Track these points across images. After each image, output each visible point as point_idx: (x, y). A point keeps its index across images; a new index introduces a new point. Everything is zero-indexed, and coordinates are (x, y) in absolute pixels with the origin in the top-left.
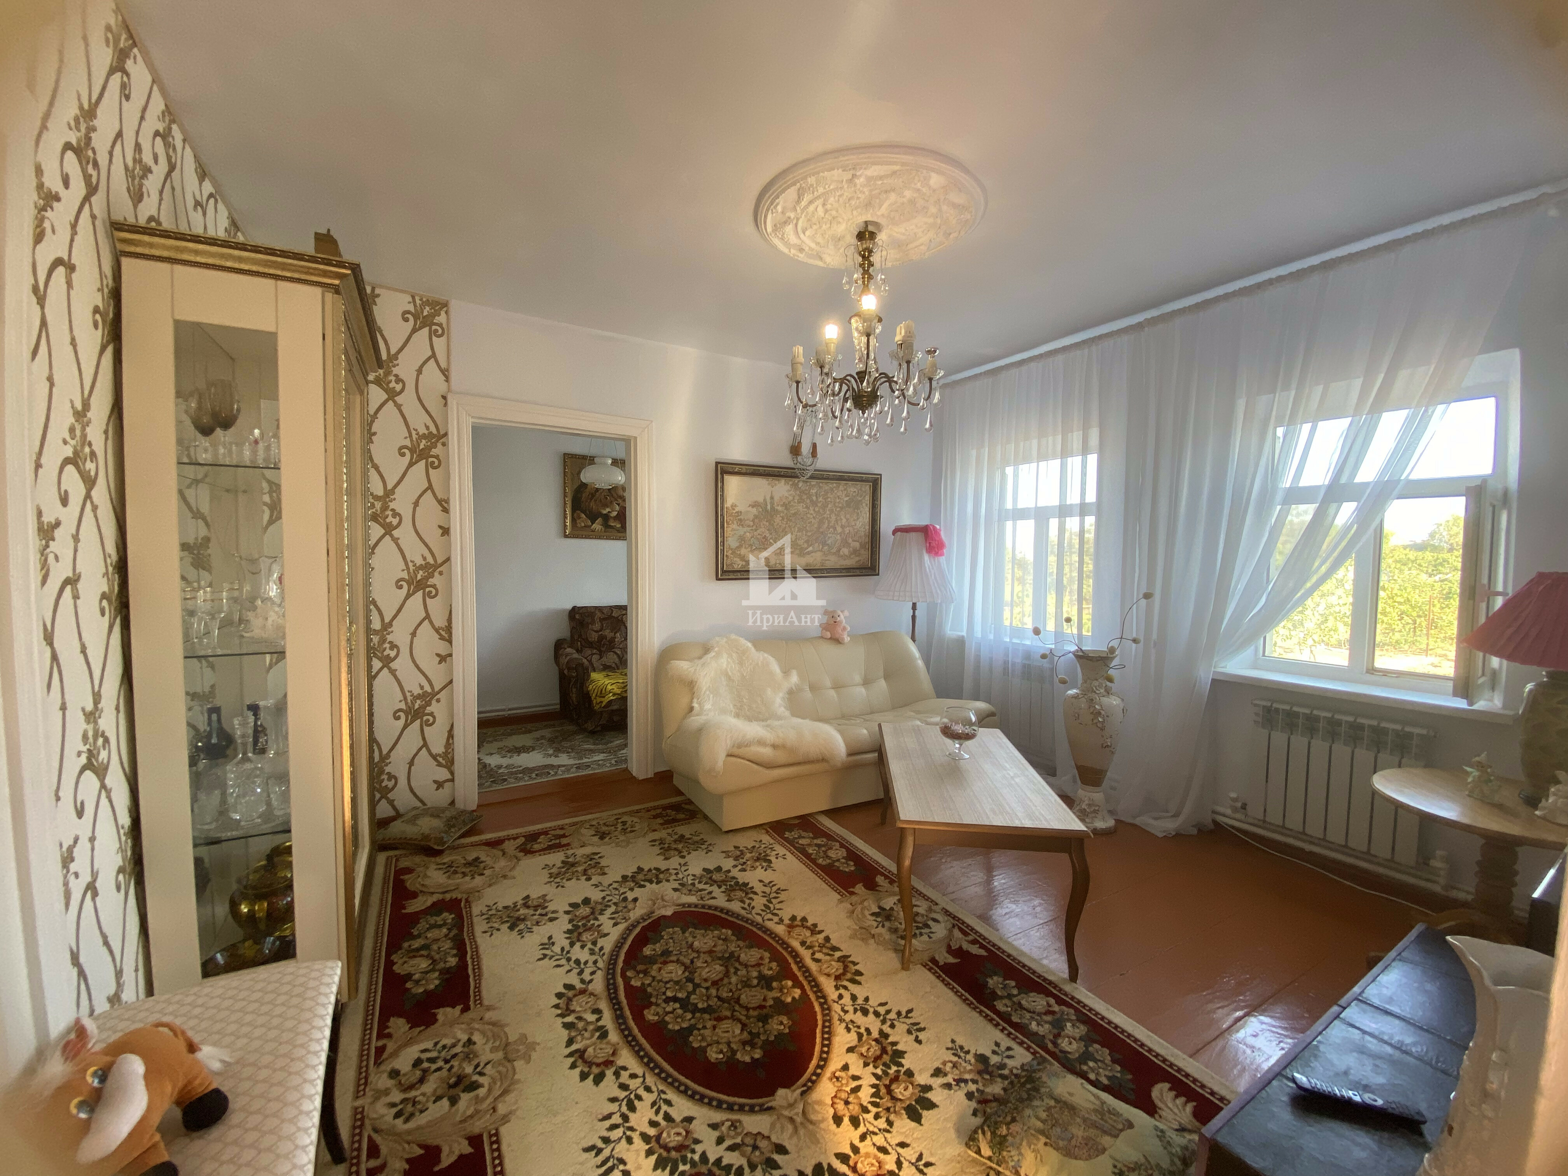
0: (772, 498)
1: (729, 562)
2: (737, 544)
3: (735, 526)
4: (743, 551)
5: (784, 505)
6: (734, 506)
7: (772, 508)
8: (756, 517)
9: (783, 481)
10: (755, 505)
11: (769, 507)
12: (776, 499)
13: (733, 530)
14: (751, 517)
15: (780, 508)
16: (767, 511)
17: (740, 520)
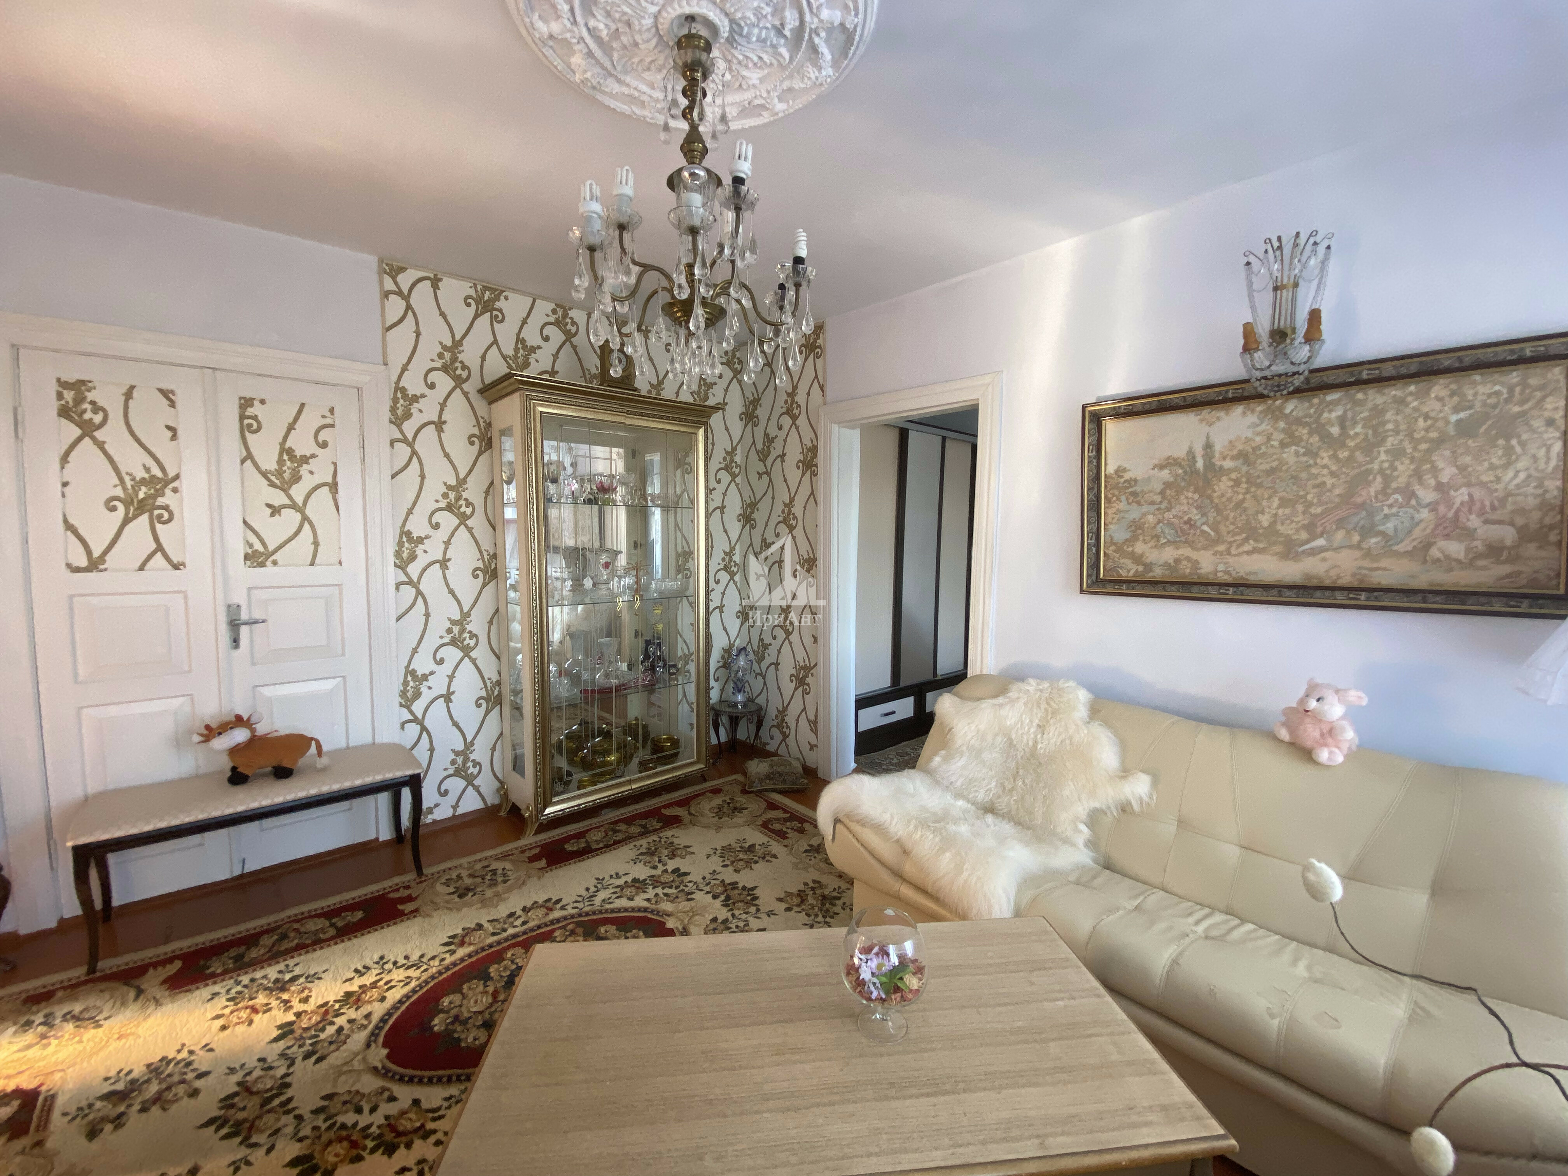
0: (1208, 446)
1: (1110, 564)
2: (1127, 535)
3: (1123, 505)
4: (1139, 547)
5: (1243, 456)
6: (1120, 471)
7: (1210, 465)
8: (1167, 485)
9: (1238, 409)
10: (1168, 463)
11: (1200, 464)
12: (1218, 448)
13: (1119, 511)
14: (1158, 487)
15: (1228, 464)
16: (1194, 472)
17: (1135, 494)
